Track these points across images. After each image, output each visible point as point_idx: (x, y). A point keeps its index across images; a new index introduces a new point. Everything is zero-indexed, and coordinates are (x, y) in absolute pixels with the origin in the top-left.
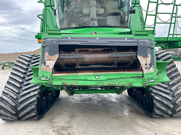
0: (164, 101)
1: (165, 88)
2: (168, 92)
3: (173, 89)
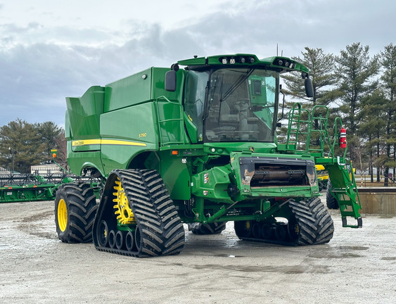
0: (309, 223)
1: (307, 210)
2: (311, 214)
3: (314, 210)
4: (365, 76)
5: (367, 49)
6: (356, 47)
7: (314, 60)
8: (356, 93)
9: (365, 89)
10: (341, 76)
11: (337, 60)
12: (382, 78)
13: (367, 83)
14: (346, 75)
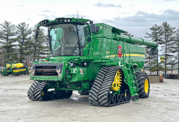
4: (27, 34)
5: (28, 25)
6: (24, 23)
7: (7, 26)
8: (24, 40)
9: (27, 39)
10: (17, 33)
11: (17, 27)
12: (33, 36)
13: (28, 37)
14: (20, 33)
